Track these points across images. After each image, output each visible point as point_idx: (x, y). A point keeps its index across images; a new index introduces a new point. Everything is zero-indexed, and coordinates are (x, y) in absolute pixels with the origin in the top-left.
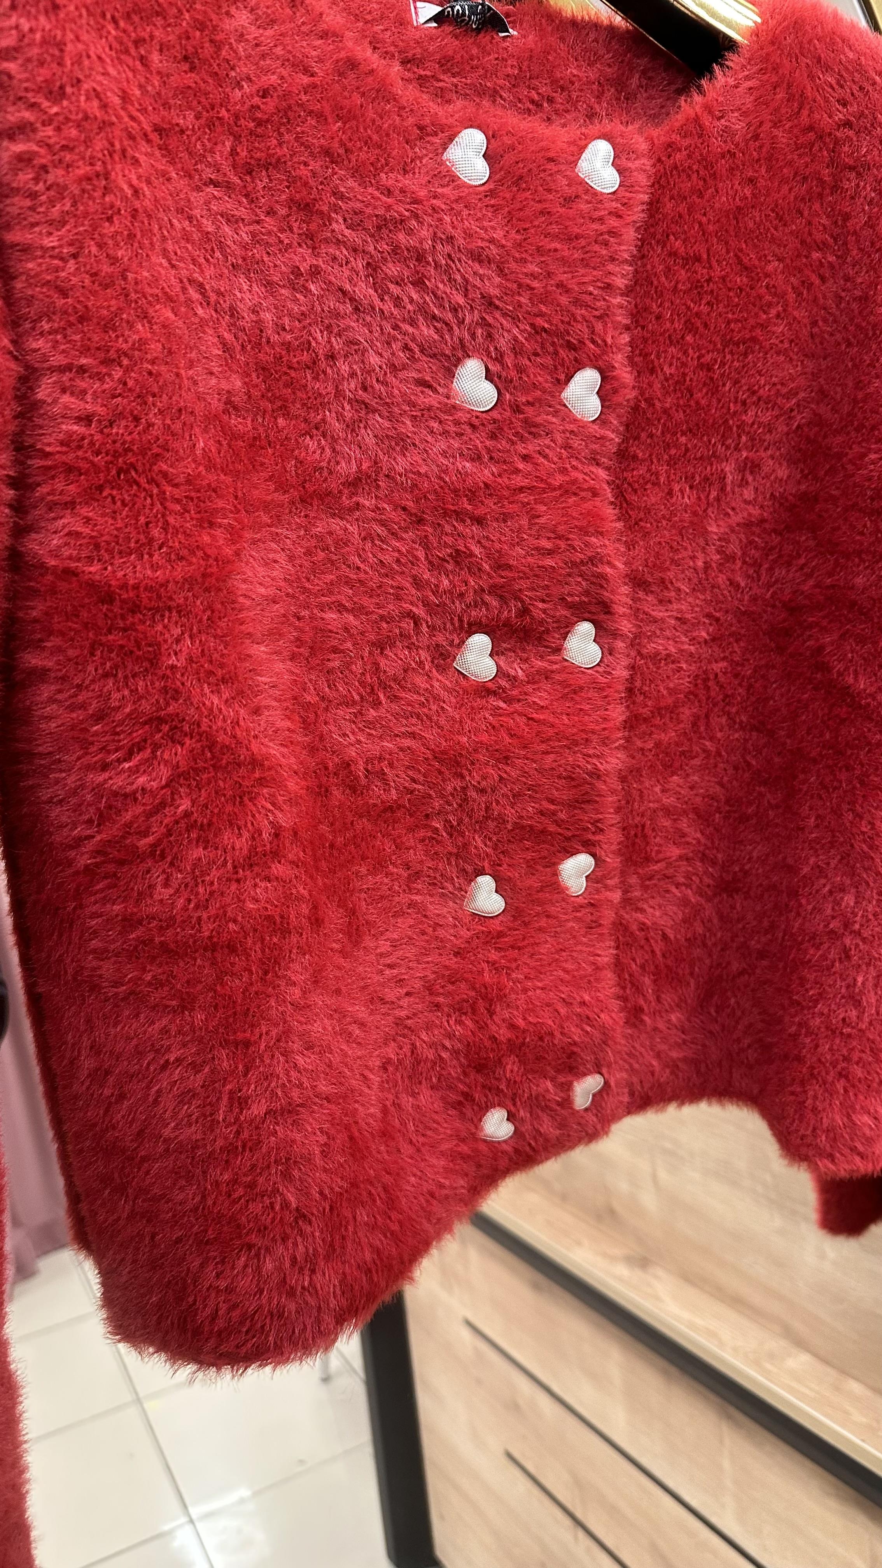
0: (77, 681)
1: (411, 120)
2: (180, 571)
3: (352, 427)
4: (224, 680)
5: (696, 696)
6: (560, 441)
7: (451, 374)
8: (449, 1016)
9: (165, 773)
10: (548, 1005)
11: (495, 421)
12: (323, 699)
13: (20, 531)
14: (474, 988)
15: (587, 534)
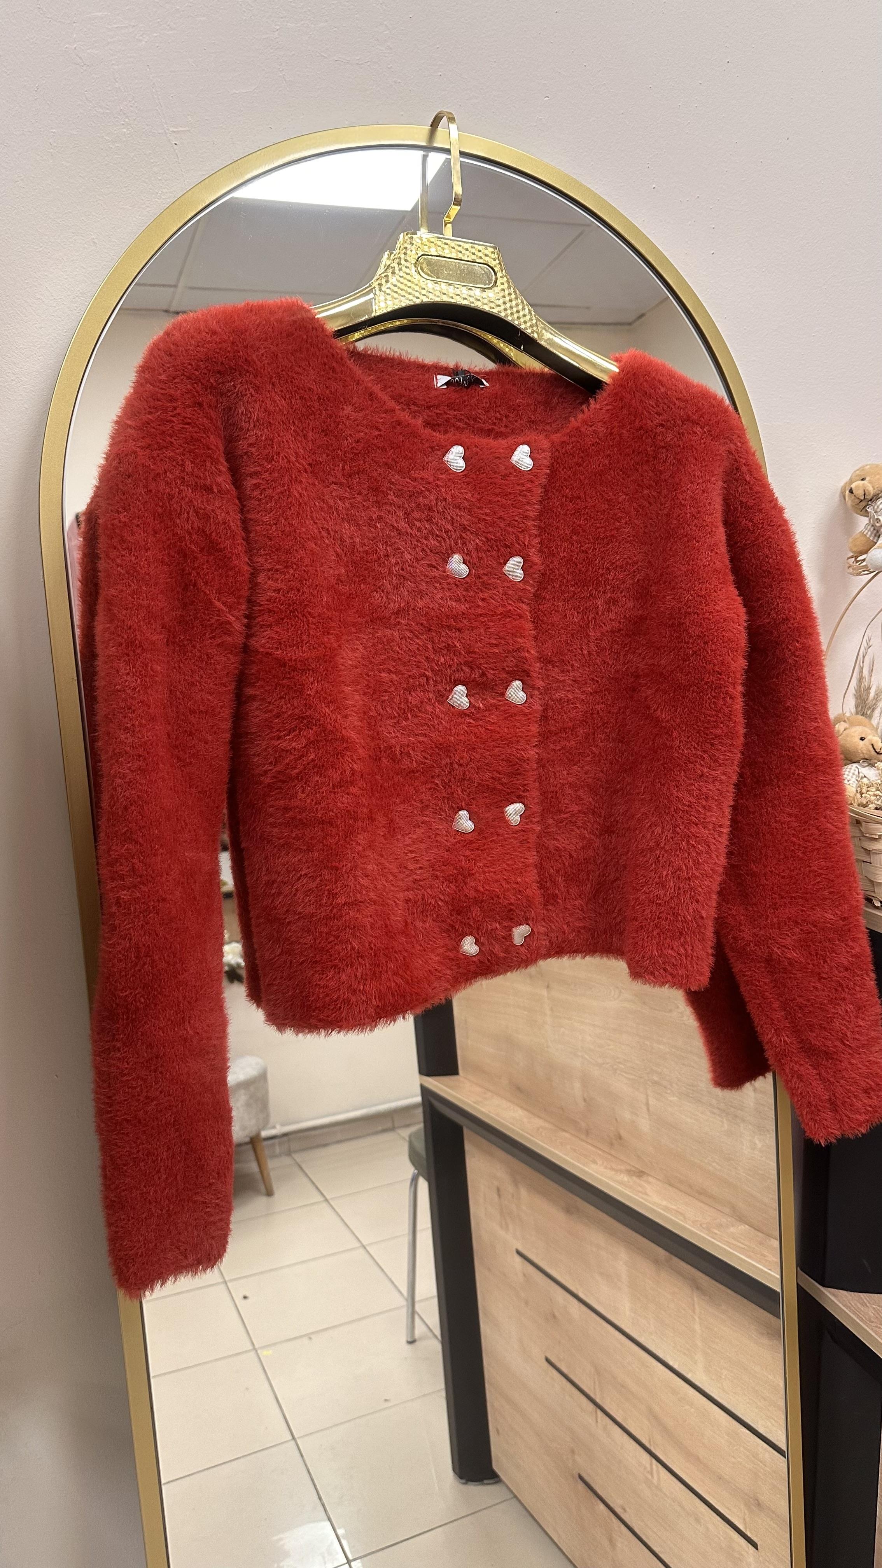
0: (269, 700)
1: (427, 445)
2: (314, 653)
3: (396, 587)
4: (331, 702)
5: (587, 723)
6: (501, 592)
7: (446, 561)
8: (443, 882)
9: (304, 741)
10: (497, 881)
11: (467, 583)
12: (379, 714)
13: (248, 636)
14: (457, 869)
15: (516, 636)
